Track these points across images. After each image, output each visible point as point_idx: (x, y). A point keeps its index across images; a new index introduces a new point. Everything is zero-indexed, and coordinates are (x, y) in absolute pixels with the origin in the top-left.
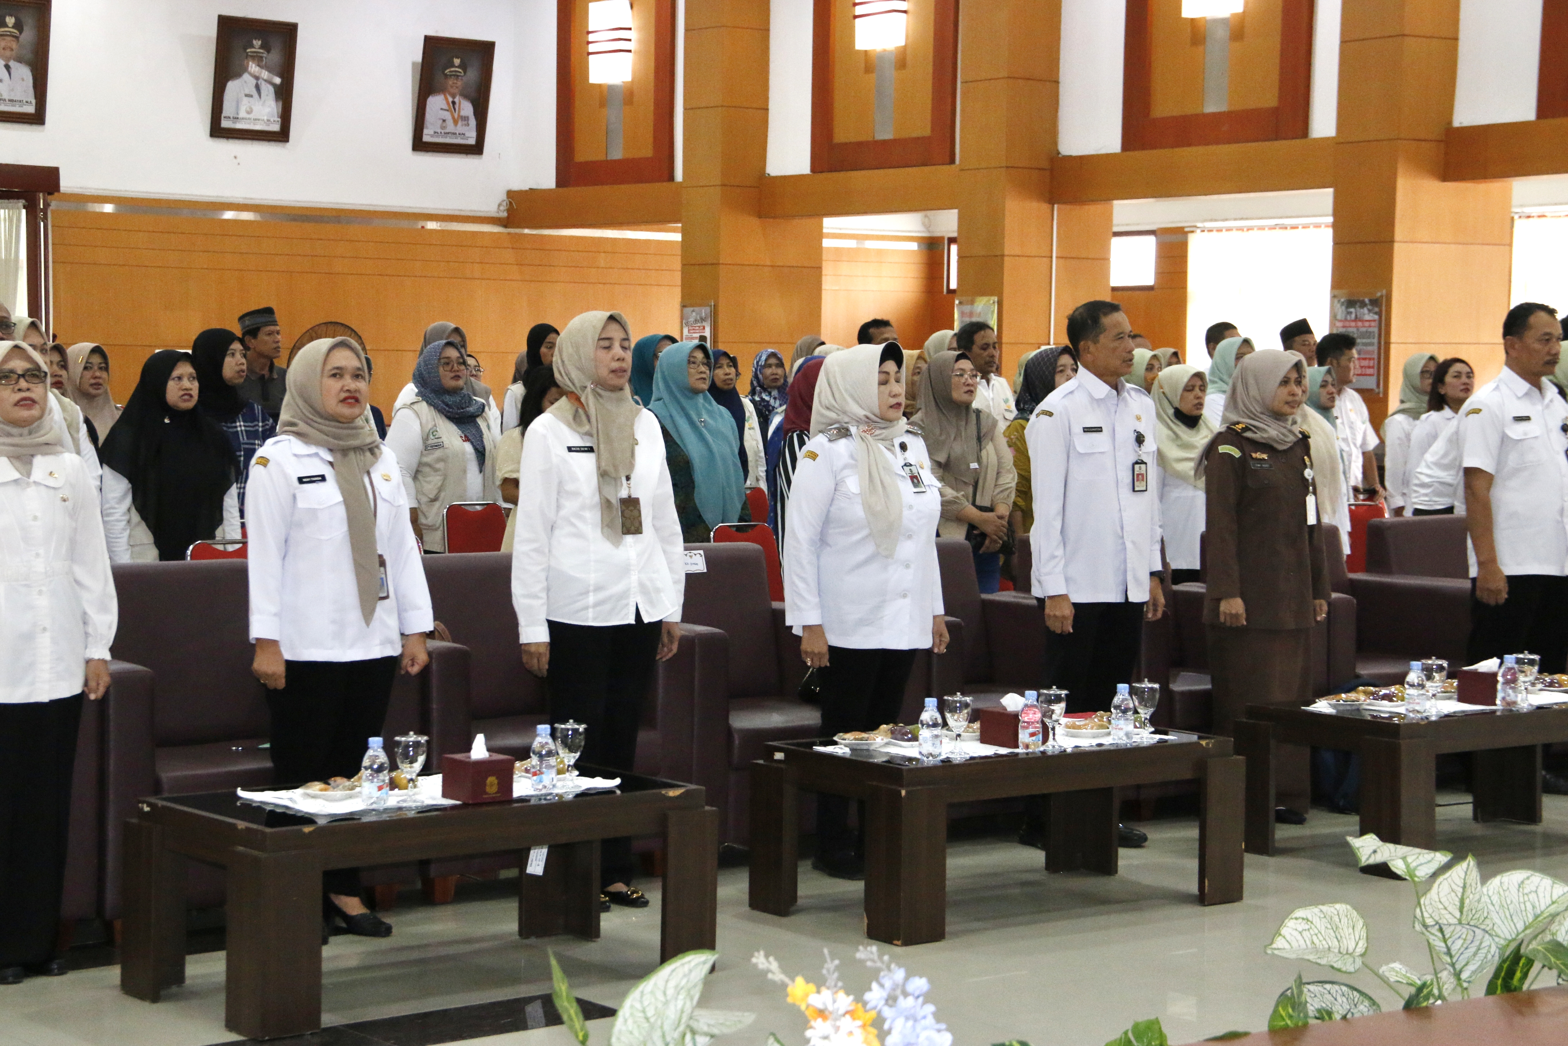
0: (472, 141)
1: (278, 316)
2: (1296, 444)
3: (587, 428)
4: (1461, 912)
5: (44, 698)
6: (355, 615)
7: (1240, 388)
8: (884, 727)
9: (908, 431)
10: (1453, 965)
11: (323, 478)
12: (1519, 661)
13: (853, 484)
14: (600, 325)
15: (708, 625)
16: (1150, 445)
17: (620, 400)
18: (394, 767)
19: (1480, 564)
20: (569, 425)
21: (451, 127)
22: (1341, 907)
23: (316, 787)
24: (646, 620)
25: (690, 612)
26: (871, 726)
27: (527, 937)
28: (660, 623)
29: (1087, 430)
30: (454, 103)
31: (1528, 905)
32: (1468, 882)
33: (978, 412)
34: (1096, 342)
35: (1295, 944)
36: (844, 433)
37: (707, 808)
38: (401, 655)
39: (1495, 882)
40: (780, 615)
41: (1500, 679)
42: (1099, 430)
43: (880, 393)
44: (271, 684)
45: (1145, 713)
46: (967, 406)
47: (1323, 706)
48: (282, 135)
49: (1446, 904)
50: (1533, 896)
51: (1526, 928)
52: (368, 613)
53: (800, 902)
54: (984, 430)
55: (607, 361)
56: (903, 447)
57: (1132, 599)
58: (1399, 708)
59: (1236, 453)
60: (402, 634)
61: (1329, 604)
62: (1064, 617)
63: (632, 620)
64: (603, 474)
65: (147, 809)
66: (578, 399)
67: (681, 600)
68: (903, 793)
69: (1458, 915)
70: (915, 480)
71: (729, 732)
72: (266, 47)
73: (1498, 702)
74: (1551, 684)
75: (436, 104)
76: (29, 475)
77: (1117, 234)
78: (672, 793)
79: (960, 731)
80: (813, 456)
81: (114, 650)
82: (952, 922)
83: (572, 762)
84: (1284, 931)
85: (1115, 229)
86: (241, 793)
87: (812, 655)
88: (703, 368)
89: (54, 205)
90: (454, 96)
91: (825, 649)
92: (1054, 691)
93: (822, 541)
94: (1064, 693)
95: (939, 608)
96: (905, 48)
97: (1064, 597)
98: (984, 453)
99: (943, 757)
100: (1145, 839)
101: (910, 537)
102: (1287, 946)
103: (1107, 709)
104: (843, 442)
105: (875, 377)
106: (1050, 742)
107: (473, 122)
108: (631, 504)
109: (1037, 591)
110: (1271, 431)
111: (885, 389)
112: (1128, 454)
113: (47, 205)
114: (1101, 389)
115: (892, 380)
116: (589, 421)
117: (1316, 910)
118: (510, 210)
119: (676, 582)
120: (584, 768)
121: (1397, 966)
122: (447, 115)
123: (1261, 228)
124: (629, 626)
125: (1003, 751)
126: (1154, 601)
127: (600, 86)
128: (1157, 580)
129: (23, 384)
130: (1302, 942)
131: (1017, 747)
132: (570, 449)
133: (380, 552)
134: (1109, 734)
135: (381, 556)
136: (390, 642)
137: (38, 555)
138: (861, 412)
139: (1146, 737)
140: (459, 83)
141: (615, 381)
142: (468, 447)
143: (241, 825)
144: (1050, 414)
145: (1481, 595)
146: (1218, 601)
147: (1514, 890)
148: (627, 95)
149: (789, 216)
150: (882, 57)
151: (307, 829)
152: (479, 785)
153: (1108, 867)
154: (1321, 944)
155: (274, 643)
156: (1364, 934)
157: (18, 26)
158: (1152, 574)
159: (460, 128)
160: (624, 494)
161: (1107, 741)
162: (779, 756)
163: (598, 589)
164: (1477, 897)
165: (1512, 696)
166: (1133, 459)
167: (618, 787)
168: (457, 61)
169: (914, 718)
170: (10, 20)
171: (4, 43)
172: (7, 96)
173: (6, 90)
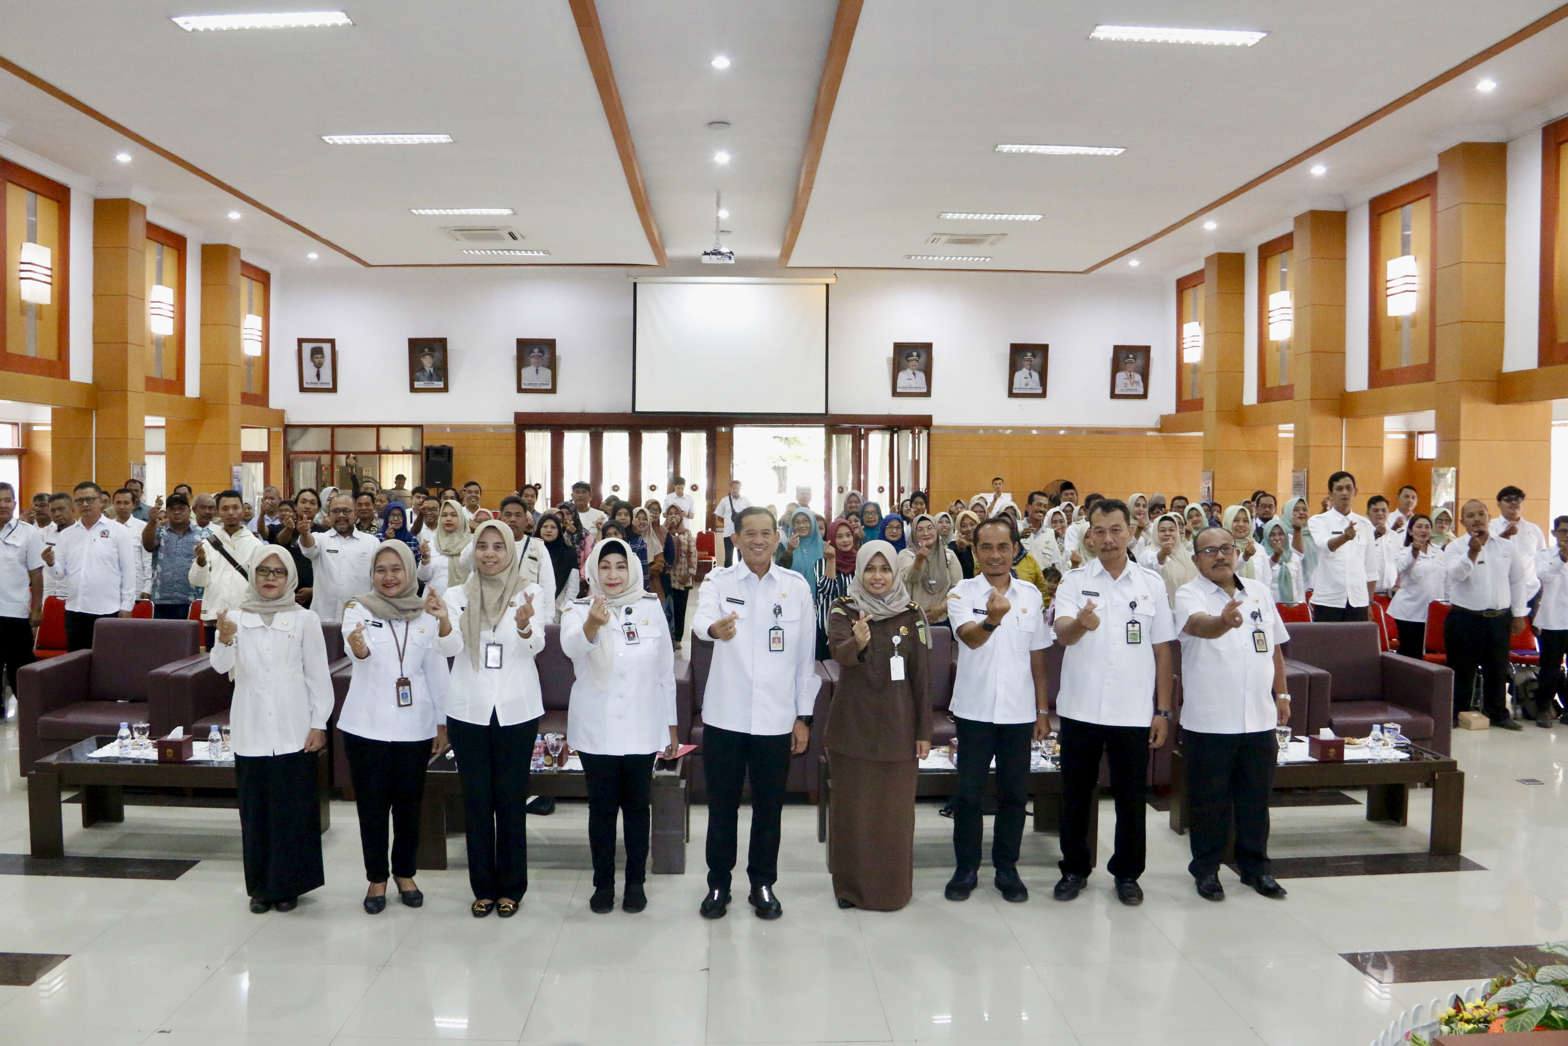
0: (1142, 393)
21: (1130, 387)
30: (1131, 375)
48: (1043, 395)
72: (1034, 355)
75: (1121, 376)
90: (1130, 372)
96: (1290, 338)
107: (1141, 384)
118: (1162, 426)
122: (1127, 381)
127: (1189, 363)
140: (1133, 366)
148: (1199, 367)
150: (1282, 343)
159: (1135, 387)
168: (1131, 356)
170: (915, 354)
171: (911, 363)
172: (914, 385)
173: (913, 383)
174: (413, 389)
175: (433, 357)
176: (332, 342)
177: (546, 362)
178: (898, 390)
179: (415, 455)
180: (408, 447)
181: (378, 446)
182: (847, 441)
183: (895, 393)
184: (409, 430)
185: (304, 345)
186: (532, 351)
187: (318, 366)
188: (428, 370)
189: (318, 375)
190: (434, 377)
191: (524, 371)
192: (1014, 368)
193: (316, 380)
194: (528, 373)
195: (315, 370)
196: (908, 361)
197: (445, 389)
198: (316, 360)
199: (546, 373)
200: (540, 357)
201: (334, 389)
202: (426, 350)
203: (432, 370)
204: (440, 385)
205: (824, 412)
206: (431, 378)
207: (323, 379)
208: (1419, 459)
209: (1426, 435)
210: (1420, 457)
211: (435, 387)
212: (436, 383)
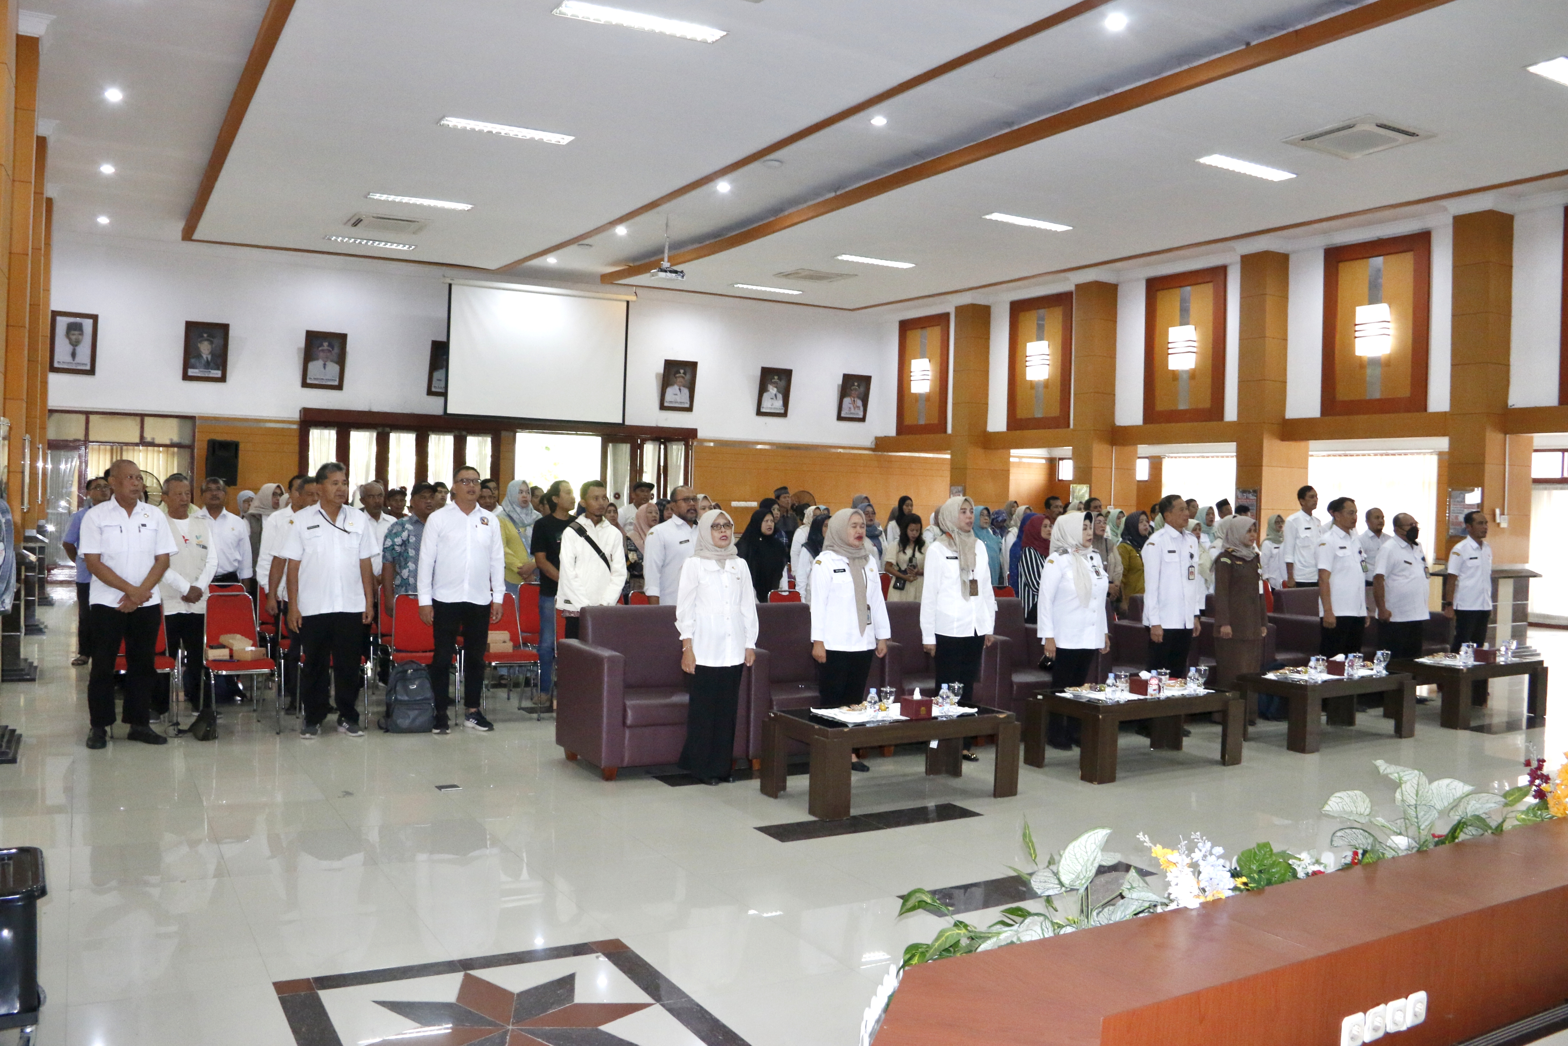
0: (861, 416)
1: (789, 490)
2: (1254, 558)
3: (955, 548)
4: (1417, 796)
5: (729, 665)
6: (857, 631)
7: (1229, 532)
8: (1086, 685)
9: (1093, 551)
10: (1418, 823)
11: (844, 570)
12: (1355, 657)
13: (1070, 574)
14: (961, 503)
15: (1003, 636)
16: (1196, 558)
17: (969, 536)
18: (880, 700)
19: (1325, 611)
20: (946, 546)
21: (853, 411)
22: (1358, 792)
23: (845, 709)
24: (979, 634)
25: (997, 629)
26: (1080, 684)
27: (930, 774)
28: (984, 636)
29: (1170, 552)
30: (854, 401)
31: (1451, 795)
32: (1420, 782)
33: (1106, 540)
34: (1171, 512)
35: (1334, 809)
36: (1065, 552)
37: (1016, 723)
38: (876, 649)
39: (1436, 784)
40: (1035, 631)
41: (1346, 664)
42: (1174, 552)
43: (1083, 534)
44: (820, 661)
45: (1201, 680)
46: (1102, 537)
47: (1271, 676)
48: (784, 415)
49: (1409, 792)
50: (1453, 791)
51: (1449, 804)
52: (862, 631)
53: (1046, 761)
54: (1109, 547)
55: (964, 519)
56: (1092, 558)
57: (1187, 627)
58: (1305, 677)
59: (1229, 561)
60: (876, 639)
61: (1268, 629)
62: (1159, 635)
63: (973, 635)
64: (962, 569)
65: (772, 715)
66: (951, 536)
67: (993, 624)
68: (1100, 717)
69: (1415, 798)
70: (1097, 573)
71: (1011, 684)
72: (780, 379)
73: (1345, 674)
74: (1364, 666)
75: (847, 401)
76: (723, 568)
77: (1139, 458)
78: (1002, 716)
79: (1123, 688)
80: (1052, 562)
81: (756, 644)
82: (1119, 774)
83: (957, 701)
84: (1329, 802)
85: (1139, 456)
86: (813, 710)
87: (1050, 651)
88: (987, 518)
89: (695, 444)
90: (854, 398)
91: (1055, 649)
92: (1164, 670)
93: (1054, 600)
94: (1168, 671)
95: (1107, 631)
96: (1048, 379)
97: (1160, 626)
98: (1109, 557)
99: (1116, 700)
100: (1189, 732)
101: (1095, 599)
102: (1331, 810)
103: (1185, 678)
104: (1065, 556)
105: (1081, 527)
106: (1161, 694)
107: (862, 409)
108: (974, 583)
109: (1145, 623)
110: (1243, 552)
111: (1086, 532)
112: (1187, 562)
113: (692, 443)
114: (1175, 533)
115: (1088, 528)
116: (955, 545)
117: (1345, 793)
118: (876, 444)
119: (991, 617)
120: (961, 704)
121: (1379, 819)
122: (851, 406)
123: (1194, 457)
124: (972, 637)
125: (1141, 697)
126: (1196, 628)
127: (916, 394)
128: (1197, 619)
129: (723, 529)
130: (1338, 808)
131: (1146, 695)
132: (947, 558)
133: (868, 603)
134: (1186, 689)
135: (868, 605)
136: (869, 643)
137: (727, 603)
138: (1074, 543)
139: (1202, 691)
140: (857, 393)
141: (967, 528)
142: (875, 549)
143: (817, 727)
144: (1153, 544)
145: (1325, 625)
146: (1220, 626)
147: (1444, 787)
148: (927, 397)
149: (997, 448)
150: (1038, 383)
151: (846, 730)
152: (918, 711)
153: (1177, 746)
154: (1348, 809)
155: (822, 643)
156: (1369, 806)
157: (685, 373)
158: (1195, 616)
159: (857, 411)
160: (971, 578)
161: (1185, 692)
162: (1040, 697)
163: (958, 620)
164: (1426, 790)
165: (1351, 672)
166: (1188, 565)
167: (976, 712)
168: (856, 384)
169: (1104, 681)
170: (682, 371)
171: (679, 380)
172: (679, 400)
173: (678, 398)
174: (186, 377)
175: (211, 343)
176: (95, 318)
177: (335, 358)
178: (666, 404)
179: (182, 450)
180: (176, 439)
181: (142, 437)
182: (625, 449)
183: (663, 407)
184: (175, 421)
185: (59, 319)
186: (322, 345)
187: (75, 344)
188: (205, 356)
189: (74, 355)
190: (212, 364)
191: (311, 365)
192: (762, 390)
193: (69, 359)
194: (315, 367)
195: (69, 348)
196: (676, 378)
197: (223, 379)
198: (73, 337)
199: (334, 368)
200: (330, 351)
201: (92, 372)
202: (205, 335)
203: (209, 357)
204: (218, 374)
205: (621, 422)
206: (208, 365)
207: (79, 359)
208: (1059, 480)
209: (1065, 461)
210: (1060, 478)
211: (211, 375)
212: (213, 371)
